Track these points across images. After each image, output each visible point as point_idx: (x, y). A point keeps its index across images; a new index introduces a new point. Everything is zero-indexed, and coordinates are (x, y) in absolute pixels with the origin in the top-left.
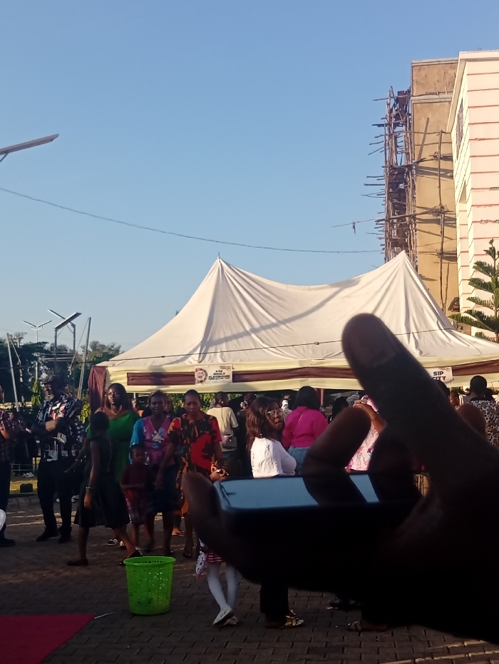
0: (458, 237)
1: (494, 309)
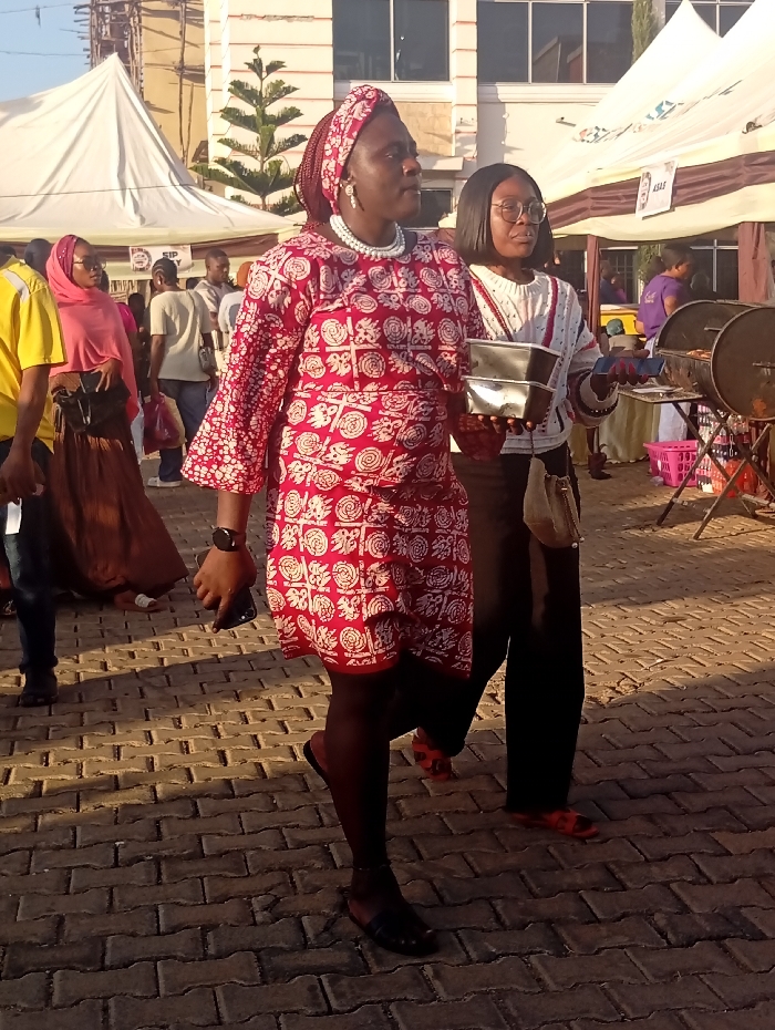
0: (207, 41)
1: (259, 158)
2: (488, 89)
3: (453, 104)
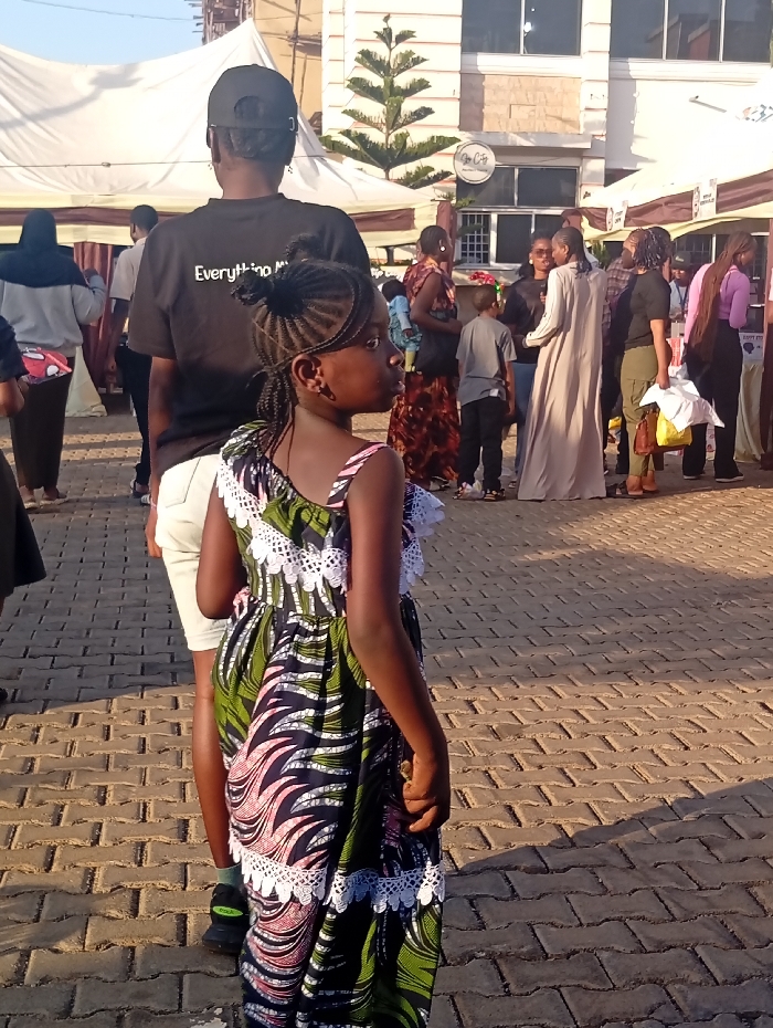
0: (326, 10)
1: (385, 130)
2: (619, 64)
3: (583, 79)
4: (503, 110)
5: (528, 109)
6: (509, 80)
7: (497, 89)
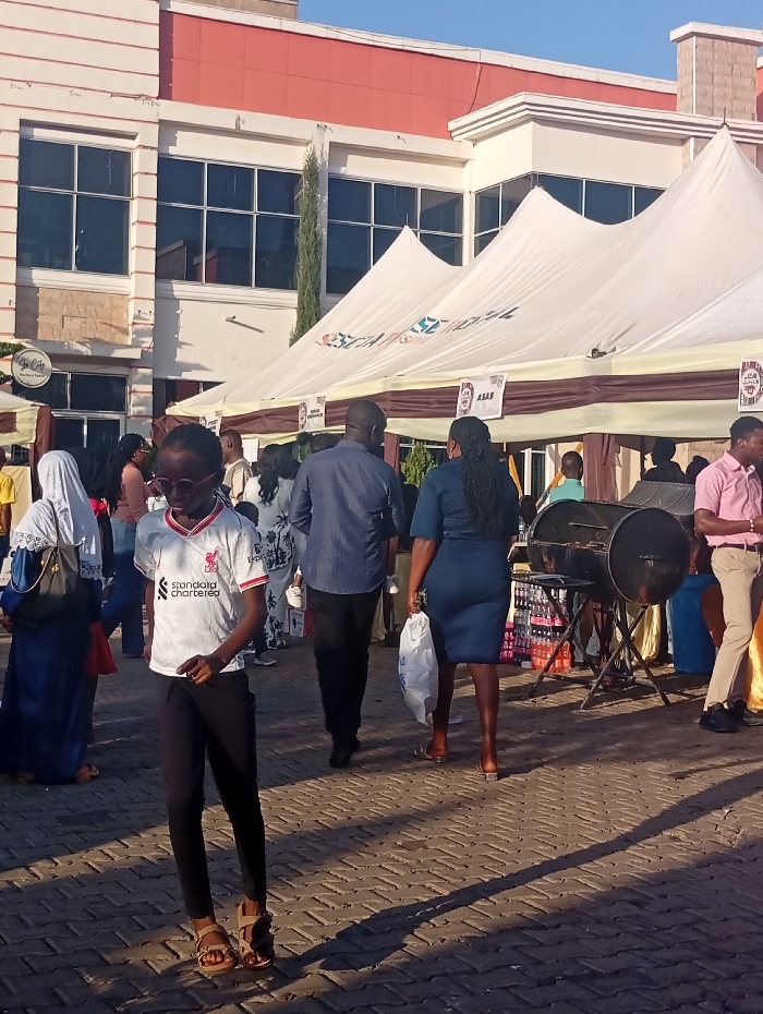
2: (164, 285)
3: (131, 297)
4: (56, 321)
5: (79, 321)
6: (62, 294)
7: (50, 302)
